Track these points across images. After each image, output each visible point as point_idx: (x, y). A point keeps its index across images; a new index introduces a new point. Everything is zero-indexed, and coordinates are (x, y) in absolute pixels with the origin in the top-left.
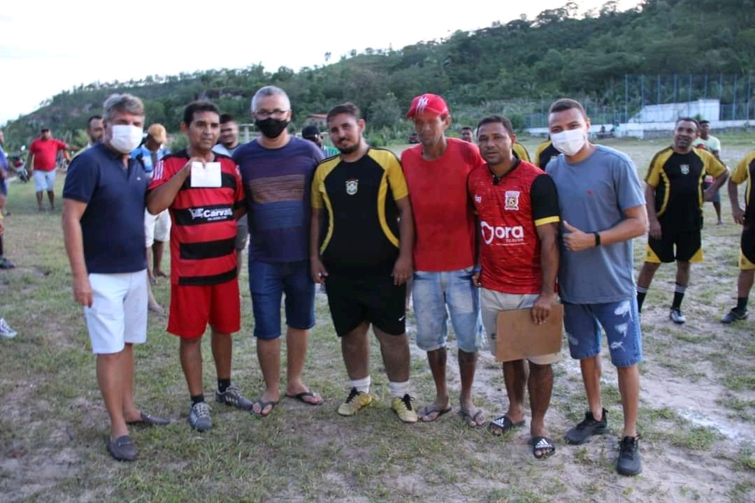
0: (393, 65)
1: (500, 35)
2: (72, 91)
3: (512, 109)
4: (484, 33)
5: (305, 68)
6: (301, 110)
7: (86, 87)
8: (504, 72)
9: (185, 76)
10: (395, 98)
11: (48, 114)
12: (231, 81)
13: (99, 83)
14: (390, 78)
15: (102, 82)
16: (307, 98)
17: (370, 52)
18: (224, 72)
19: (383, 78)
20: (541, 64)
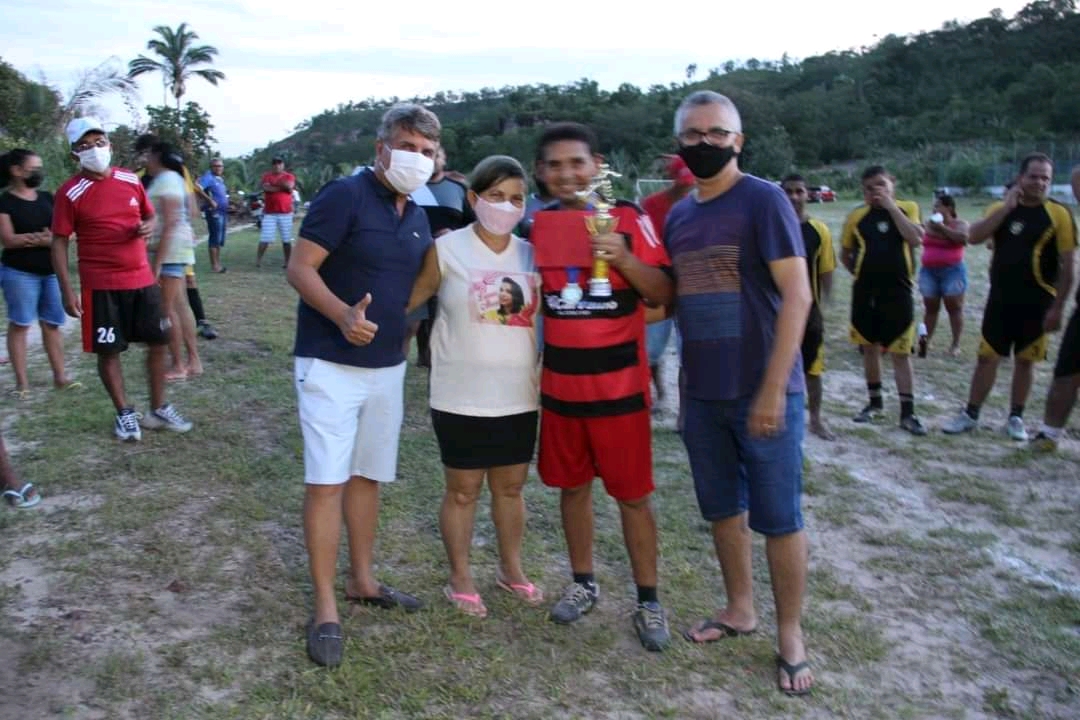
0: (786, 85)
1: (955, 41)
2: (337, 111)
3: (965, 156)
4: (930, 39)
5: (658, 87)
6: (649, 147)
7: (355, 107)
8: (957, 99)
9: (489, 94)
10: (787, 135)
11: (305, 142)
12: (551, 102)
13: (373, 100)
14: (780, 105)
15: (377, 99)
16: (657, 131)
17: (754, 66)
18: (542, 90)
19: (771, 104)
20: (1017, 88)
